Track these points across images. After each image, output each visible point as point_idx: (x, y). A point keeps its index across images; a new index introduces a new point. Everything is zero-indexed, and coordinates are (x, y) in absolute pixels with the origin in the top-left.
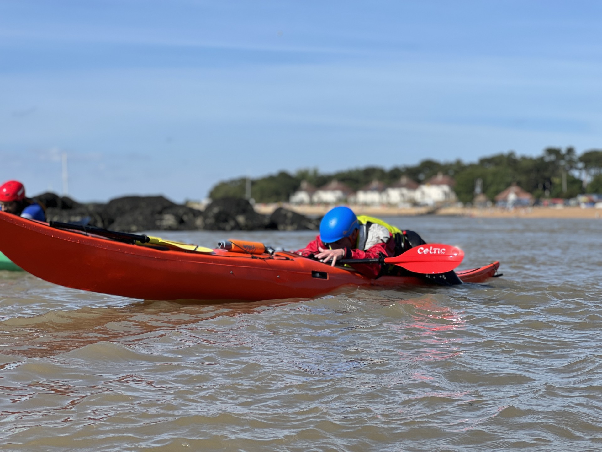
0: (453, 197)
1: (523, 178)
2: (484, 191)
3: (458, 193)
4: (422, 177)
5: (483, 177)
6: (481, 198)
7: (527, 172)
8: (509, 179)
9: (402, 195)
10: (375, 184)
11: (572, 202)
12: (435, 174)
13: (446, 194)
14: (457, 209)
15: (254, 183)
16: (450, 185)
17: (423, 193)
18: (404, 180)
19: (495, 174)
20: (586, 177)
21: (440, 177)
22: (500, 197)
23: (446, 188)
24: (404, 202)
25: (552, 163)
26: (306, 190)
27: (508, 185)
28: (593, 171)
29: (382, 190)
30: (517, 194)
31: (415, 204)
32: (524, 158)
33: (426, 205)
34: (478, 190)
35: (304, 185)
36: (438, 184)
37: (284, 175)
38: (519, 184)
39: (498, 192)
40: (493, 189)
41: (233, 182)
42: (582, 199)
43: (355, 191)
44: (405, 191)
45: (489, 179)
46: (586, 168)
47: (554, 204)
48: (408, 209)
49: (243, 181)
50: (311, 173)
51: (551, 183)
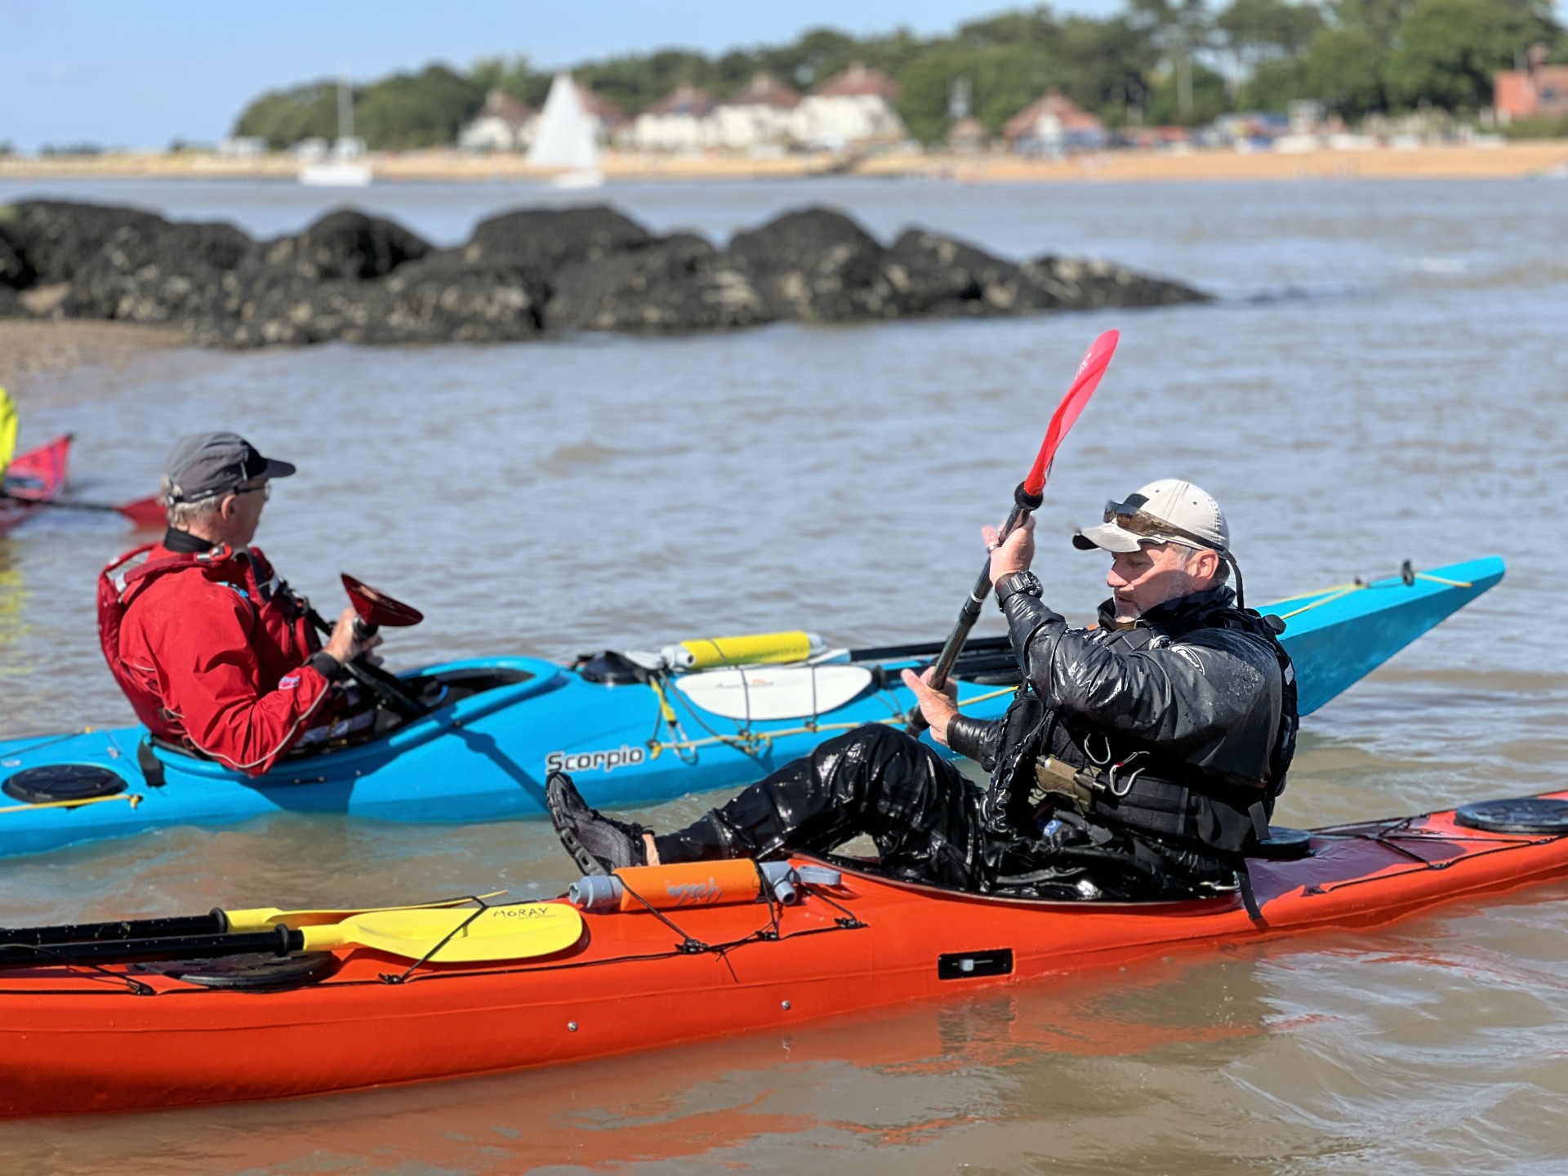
0: (892, 126)
1: (1074, 75)
2: (975, 112)
3: (906, 116)
4: (805, 74)
5: (971, 73)
6: (968, 130)
7: (1083, 57)
8: (1039, 78)
9: (760, 124)
10: (685, 94)
11: (1211, 135)
12: (842, 68)
13: (876, 120)
14: (906, 157)
15: (359, 96)
16: (884, 95)
17: (813, 118)
18: (762, 84)
19: (1001, 65)
20: (1234, 69)
21: (857, 75)
22: (1018, 125)
23: (874, 104)
24: (765, 141)
25: (1147, 32)
26: (500, 114)
27: (1038, 93)
28: (1252, 52)
29: (702, 111)
30: (1061, 115)
31: (796, 147)
32: (1075, 22)
33: (823, 150)
34: (959, 106)
35: (496, 99)
36: (853, 93)
37: (439, 74)
38: (1065, 90)
39: (1011, 113)
40: (998, 104)
41: (299, 92)
42: (1233, 126)
43: (631, 114)
44: (764, 113)
45: (989, 77)
46: (1235, 45)
47: (1166, 143)
48: (777, 161)
49: (329, 89)
50: (509, 68)
51: (1145, 87)
